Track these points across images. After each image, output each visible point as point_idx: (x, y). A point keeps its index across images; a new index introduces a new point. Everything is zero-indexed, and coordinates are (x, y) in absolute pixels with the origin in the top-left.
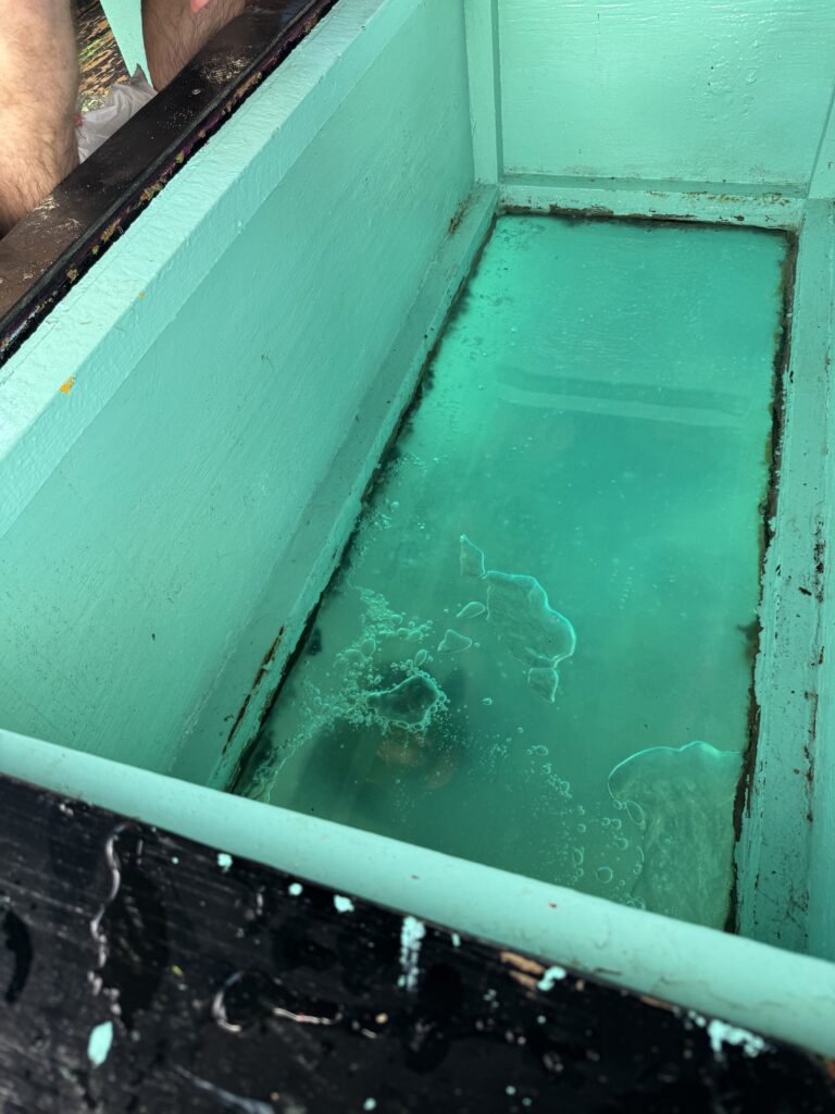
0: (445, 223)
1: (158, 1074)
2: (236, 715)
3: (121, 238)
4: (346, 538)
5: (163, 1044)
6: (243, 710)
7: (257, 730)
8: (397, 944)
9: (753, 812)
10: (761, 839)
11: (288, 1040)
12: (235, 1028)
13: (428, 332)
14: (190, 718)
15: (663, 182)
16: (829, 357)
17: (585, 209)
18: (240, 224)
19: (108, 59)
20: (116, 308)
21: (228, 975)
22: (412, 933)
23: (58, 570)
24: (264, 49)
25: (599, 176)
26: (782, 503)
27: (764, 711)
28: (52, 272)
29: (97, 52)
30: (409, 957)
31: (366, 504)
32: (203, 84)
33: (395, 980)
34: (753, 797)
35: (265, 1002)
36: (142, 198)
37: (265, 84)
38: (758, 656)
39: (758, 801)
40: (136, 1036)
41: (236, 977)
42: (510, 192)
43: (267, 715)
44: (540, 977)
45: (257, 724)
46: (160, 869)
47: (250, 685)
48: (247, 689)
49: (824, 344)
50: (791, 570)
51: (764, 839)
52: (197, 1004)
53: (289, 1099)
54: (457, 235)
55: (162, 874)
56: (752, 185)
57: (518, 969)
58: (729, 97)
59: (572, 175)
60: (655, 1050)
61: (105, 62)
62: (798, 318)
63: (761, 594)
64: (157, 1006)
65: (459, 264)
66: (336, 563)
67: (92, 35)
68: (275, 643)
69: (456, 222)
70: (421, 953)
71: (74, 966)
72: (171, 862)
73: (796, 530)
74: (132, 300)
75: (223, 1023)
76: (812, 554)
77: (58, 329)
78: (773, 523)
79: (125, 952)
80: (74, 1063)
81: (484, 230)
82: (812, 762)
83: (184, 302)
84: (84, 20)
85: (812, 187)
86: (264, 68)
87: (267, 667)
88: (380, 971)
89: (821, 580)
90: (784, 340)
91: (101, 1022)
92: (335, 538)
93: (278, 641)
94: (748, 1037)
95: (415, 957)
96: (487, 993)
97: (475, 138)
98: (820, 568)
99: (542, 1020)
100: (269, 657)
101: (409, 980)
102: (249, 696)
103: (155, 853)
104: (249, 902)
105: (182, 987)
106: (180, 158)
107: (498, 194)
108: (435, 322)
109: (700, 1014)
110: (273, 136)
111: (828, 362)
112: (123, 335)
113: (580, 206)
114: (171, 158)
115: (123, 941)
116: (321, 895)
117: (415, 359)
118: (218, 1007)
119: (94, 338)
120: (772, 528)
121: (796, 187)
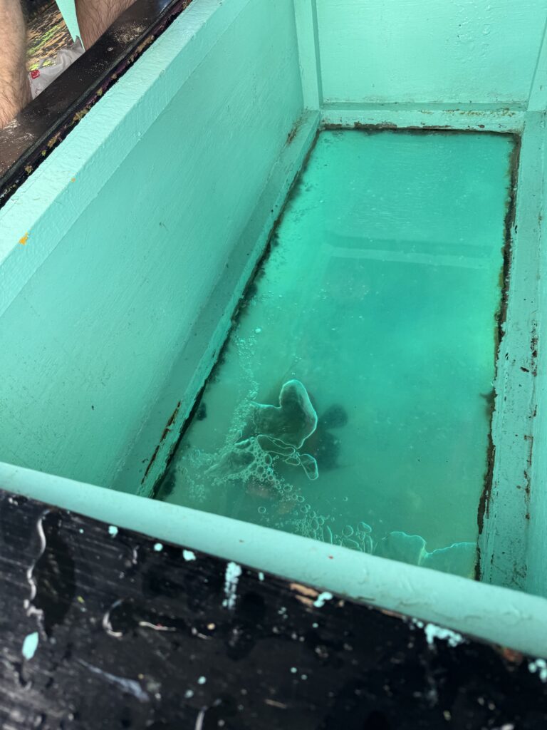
0: (285, 137)
1: (66, 663)
2: (150, 458)
3: (61, 145)
4: (221, 344)
5: (70, 646)
6: (154, 456)
7: (164, 469)
8: (223, 580)
9: (490, 514)
10: (495, 531)
11: (151, 641)
12: (118, 634)
13: (274, 208)
14: (120, 461)
15: (428, 104)
16: (541, 215)
17: (378, 125)
18: (139, 134)
19: (63, 38)
20: (55, 189)
21: (113, 601)
22: (233, 573)
23: (25, 363)
24: (155, 20)
25: (386, 102)
26: (509, 314)
27: (497, 449)
28: (15, 167)
29: (55, 34)
30: (230, 588)
31: (234, 322)
32: (115, 44)
33: (221, 603)
34: (490, 505)
35: (136, 618)
36: (75, 119)
37: (156, 43)
38: (494, 413)
39: (494, 507)
40: (53, 641)
41: (118, 603)
42: (328, 114)
43: (171, 459)
44: (315, 599)
45: (165, 464)
46: (71, 536)
47: (159, 440)
48: (157, 442)
49: (538, 207)
50: (515, 356)
51: (497, 532)
52: (93, 620)
53: (149, 678)
54: (293, 144)
55: (73, 539)
56: (489, 104)
57: (302, 594)
58: (472, 45)
59: (369, 102)
60: (389, 643)
61: (61, 40)
62: (521, 192)
63: (496, 373)
64: (67, 621)
65: (294, 162)
66: (215, 360)
67: (52, 23)
68: (175, 412)
69: (292, 135)
70: (238, 585)
71: (15, 599)
72: (79, 532)
73: (519, 330)
74: (67, 184)
75: (110, 632)
76: (530, 344)
77: (18, 204)
78: (504, 326)
79: (48, 589)
80: (13, 658)
81: (311, 139)
82: (529, 481)
83: (102, 185)
84: (47, 13)
85: (530, 103)
86: (156, 32)
87: (170, 428)
88: (211, 596)
89: (536, 362)
90: (511, 206)
91: (30, 633)
92: (214, 344)
93: (176, 411)
94: (452, 634)
95: (234, 588)
96: (280, 609)
97: (302, 80)
98: (535, 354)
99: (315, 625)
100: (171, 421)
101: (230, 602)
102: (158, 447)
103: (69, 527)
104: (128, 556)
105: (84, 610)
106: (99, 92)
107: (320, 116)
108: (279, 202)
109: (419, 620)
110: (160, 76)
111: (540, 218)
112: (61, 207)
113: (375, 123)
114: (93, 92)
115: (46, 582)
116: (174, 551)
117: (265, 226)
118: (106, 622)
119: (42, 208)
120: (504, 330)
121: (519, 104)
